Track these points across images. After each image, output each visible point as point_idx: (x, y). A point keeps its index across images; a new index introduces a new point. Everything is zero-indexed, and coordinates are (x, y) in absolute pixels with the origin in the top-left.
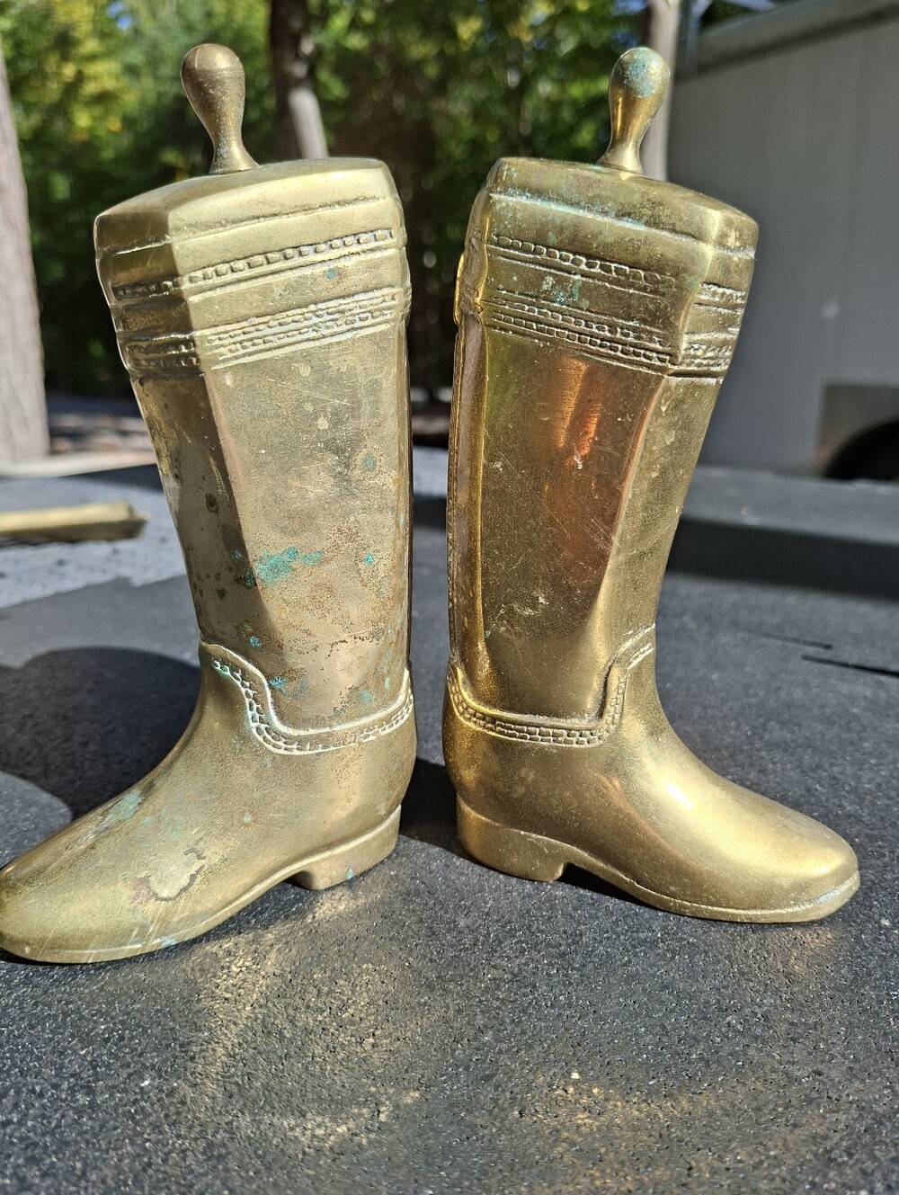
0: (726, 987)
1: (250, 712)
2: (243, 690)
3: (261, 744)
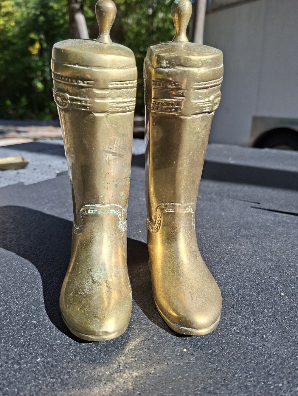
1: (119, 222)
2: (119, 215)
3: (121, 231)
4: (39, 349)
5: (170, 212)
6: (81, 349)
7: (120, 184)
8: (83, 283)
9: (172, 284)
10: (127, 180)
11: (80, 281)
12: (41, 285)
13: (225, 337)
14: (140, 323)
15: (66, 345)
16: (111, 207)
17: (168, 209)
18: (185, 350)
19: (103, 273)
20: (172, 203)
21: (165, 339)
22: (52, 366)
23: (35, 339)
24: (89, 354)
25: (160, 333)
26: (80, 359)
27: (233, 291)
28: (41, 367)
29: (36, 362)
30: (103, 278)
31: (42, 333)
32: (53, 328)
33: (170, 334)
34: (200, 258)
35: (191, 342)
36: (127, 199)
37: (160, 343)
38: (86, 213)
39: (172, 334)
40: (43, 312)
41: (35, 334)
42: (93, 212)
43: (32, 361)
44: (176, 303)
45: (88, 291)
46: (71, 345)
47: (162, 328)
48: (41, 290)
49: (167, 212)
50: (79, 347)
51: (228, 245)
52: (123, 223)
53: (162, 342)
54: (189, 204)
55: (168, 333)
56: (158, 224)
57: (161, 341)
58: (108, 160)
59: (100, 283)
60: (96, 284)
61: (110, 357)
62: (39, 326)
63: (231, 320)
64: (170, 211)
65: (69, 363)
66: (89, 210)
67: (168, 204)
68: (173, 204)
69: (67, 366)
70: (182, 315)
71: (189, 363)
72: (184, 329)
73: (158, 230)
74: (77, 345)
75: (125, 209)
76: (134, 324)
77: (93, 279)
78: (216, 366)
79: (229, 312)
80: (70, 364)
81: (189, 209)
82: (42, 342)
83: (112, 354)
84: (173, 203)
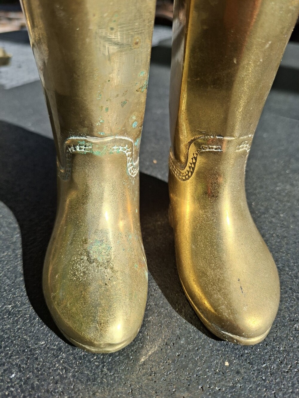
0: (292, 306)
1: (128, 165)
2: (127, 154)
3: (131, 177)
4: (15, 355)
5: (212, 152)
6: (75, 358)
7: (130, 100)
8: (74, 260)
9: (210, 263)
10: (142, 92)
11: (69, 256)
12: (19, 245)
13: (283, 340)
14: (160, 313)
15: (53, 349)
16: (115, 141)
17: (210, 146)
18: (227, 364)
19: (104, 246)
20: (218, 136)
21: (198, 343)
22: (33, 388)
23: (8, 338)
24: (86, 366)
25: (190, 332)
26: (74, 376)
27: (288, 261)
28: (17, 390)
29: (9, 380)
30: (104, 254)
31: (19, 327)
32: (34, 319)
33: (204, 335)
34: (251, 220)
35: (236, 350)
36: (141, 126)
37: (189, 351)
38: (74, 151)
39: (206, 335)
40: (22, 290)
41: (9, 329)
42: (84, 150)
43: (4, 378)
44: (215, 295)
45: (82, 274)
46: (60, 349)
47: (191, 323)
48: (19, 252)
49: (207, 150)
50: (72, 354)
51: (276, 184)
52: (134, 164)
53: (193, 349)
54: (245, 137)
55: (200, 333)
56: (190, 167)
57: (191, 347)
58: (107, 54)
59: (99, 263)
60: (94, 264)
61: (118, 374)
62: (16, 314)
63: (289, 310)
64: (214, 150)
65: (56, 383)
66: (77, 146)
67: (212, 137)
68: (219, 138)
69: (55, 389)
70: (226, 316)
71: (233, 387)
72: (227, 335)
73: (189, 177)
74: (69, 351)
75: (137, 143)
76: (151, 315)
77: (88, 256)
78: (274, 393)
79: (286, 297)
80: (58, 385)
81: (245, 145)
82: (19, 344)
83: (120, 368)
84: (220, 136)
